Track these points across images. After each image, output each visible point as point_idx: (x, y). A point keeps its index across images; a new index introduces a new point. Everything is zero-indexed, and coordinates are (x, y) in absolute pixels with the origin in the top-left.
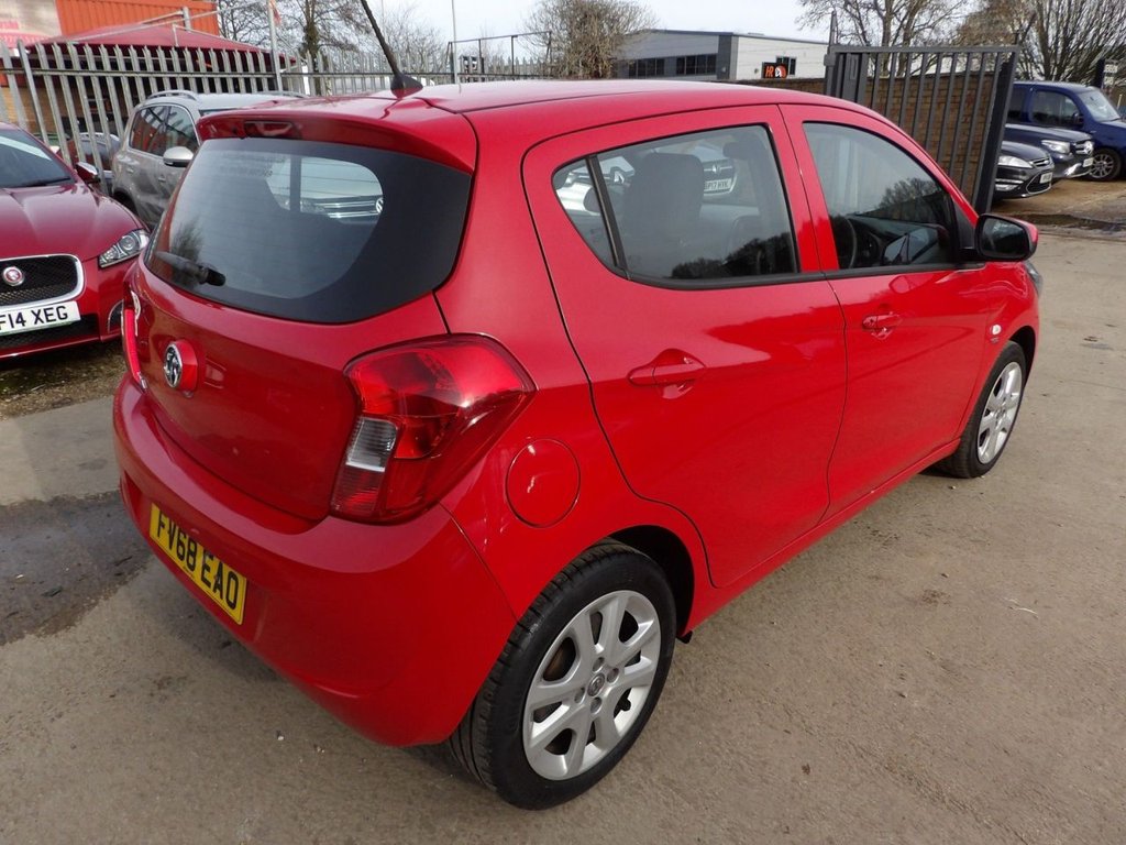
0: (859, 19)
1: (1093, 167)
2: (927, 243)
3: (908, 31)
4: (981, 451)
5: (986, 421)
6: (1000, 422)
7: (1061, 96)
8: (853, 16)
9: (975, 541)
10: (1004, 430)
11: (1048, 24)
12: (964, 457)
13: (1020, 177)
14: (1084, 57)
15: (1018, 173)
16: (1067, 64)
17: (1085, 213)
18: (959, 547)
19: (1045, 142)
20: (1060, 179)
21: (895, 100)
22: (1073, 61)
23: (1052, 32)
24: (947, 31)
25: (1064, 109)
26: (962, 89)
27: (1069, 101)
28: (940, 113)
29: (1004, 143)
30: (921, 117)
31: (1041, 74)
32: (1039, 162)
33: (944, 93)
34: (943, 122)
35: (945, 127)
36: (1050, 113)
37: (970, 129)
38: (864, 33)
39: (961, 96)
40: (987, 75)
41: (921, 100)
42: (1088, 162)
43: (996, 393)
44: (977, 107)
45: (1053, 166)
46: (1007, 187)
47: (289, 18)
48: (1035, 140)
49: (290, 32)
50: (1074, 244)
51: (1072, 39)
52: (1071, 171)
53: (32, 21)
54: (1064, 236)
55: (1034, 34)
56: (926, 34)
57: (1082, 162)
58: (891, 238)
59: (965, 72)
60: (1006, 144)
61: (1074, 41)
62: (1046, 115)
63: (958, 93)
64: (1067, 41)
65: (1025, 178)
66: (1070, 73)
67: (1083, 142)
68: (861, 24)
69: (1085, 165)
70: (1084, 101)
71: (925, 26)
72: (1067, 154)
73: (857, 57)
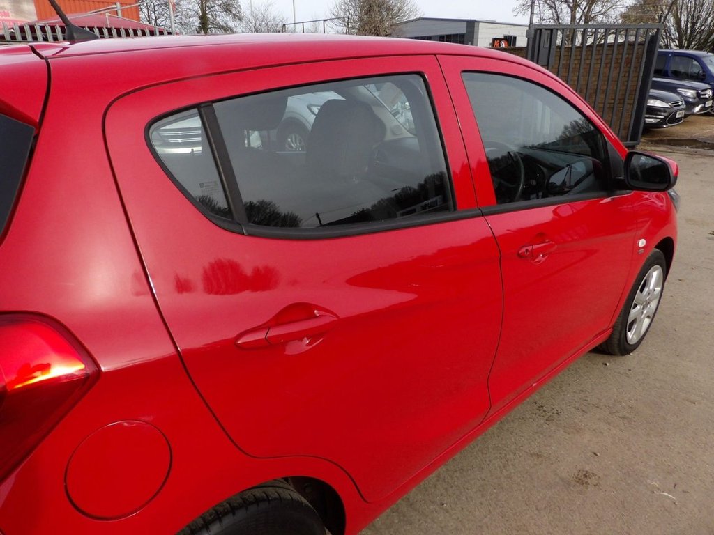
0: (555, 9)
1: (712, 107)
2: (585, 173)
3: (588, 17)
4: (630, 335)
5: (634, 312)
6: (645, 312)
7: (690, 59)
8: (551, 7)
9: (623, 418)
10: (648, 317)
11: (681, 13)
12: (615, 341)
13: (662, 114)
14: (705, 35)
15: (660, 111)
16: (693, 39)
17: (707, 138)
18: (609, 424)
19: (679, 90)
20: (689, 115)
21: (576, 62)
22: (698, 37)
23: (683, 19)
24: (613, 17)
25: (692, 68)
26: (622, 54)
27: (695, 63)
28: (607, 70)
29: (651, 91)
30: (594, 73)
31: (676, 45)
32: (676, 104)
33: (610, 56)
34: (609, 76)
35: (610, 79)
36: (683, 71)
37: (627, 81)
38: (558, 18)
39: (622, 59)
40: (640, 44)
41: (593, 61)
42: (709, 104)
43: (642, 291)
44: (632, 67)
45: (685, 106)
46: (653, 121)
47: (190, 10)
48: (673, 89)
49: (191, 20)
50: (699, 160)
51: (697, 23)
52: (697, 109)
53: (18, 11)
54: (693, 155)
55: (672, 20)
56: (600, 18)
57: (705, 104)
58: (555, 169)
59: (624, 42)
60: (653, 92)
61: (698, 24)
62: (680, 72)
63: (620, 56)
64: (694, 24)
65: (666, 114)
66: (695, 45)
67: (705, 90)
68: (556, 12)
69: (706, 106)
70: (706, 63)
71: (598, 14)
72: (694, 98)
73: (549, 32)
